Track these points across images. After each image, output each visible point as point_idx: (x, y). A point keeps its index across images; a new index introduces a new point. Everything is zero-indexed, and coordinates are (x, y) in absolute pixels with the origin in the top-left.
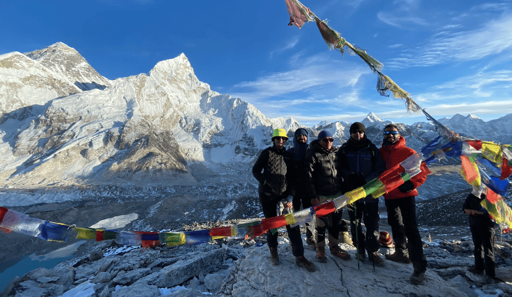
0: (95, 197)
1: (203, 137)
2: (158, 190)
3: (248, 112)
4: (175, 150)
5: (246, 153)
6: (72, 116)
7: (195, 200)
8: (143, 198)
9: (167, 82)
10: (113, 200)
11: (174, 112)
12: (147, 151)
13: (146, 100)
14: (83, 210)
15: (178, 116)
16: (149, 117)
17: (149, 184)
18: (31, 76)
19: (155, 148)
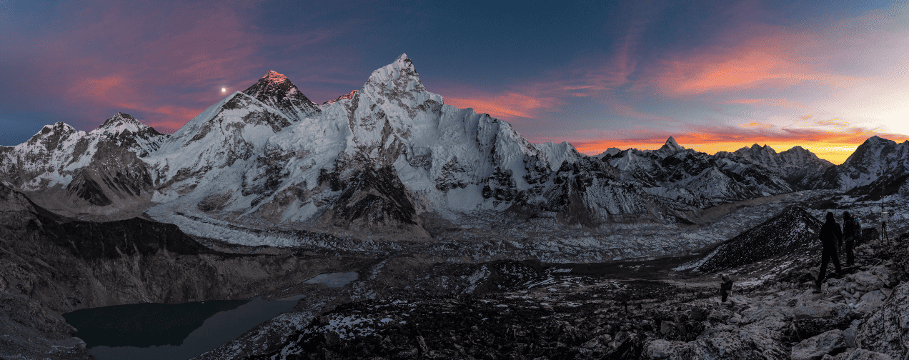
0: (312, 247)
1: (436, 173)
2: (380, 245)
3: (502, 134)
4: (399, 193)
5: (499, 196)
6: (286, 153)
7: (429, 262)
8: (362, 253)
9: (385, 99)
10: (330, 252)
11: (395, 140)
12: (365, 194)
13: (361, 125)
14: (302, 259)
15: (401, 144)
16: (365, 147)
17: (369, 237)
18: (251, 113)
19: (373, 190)
